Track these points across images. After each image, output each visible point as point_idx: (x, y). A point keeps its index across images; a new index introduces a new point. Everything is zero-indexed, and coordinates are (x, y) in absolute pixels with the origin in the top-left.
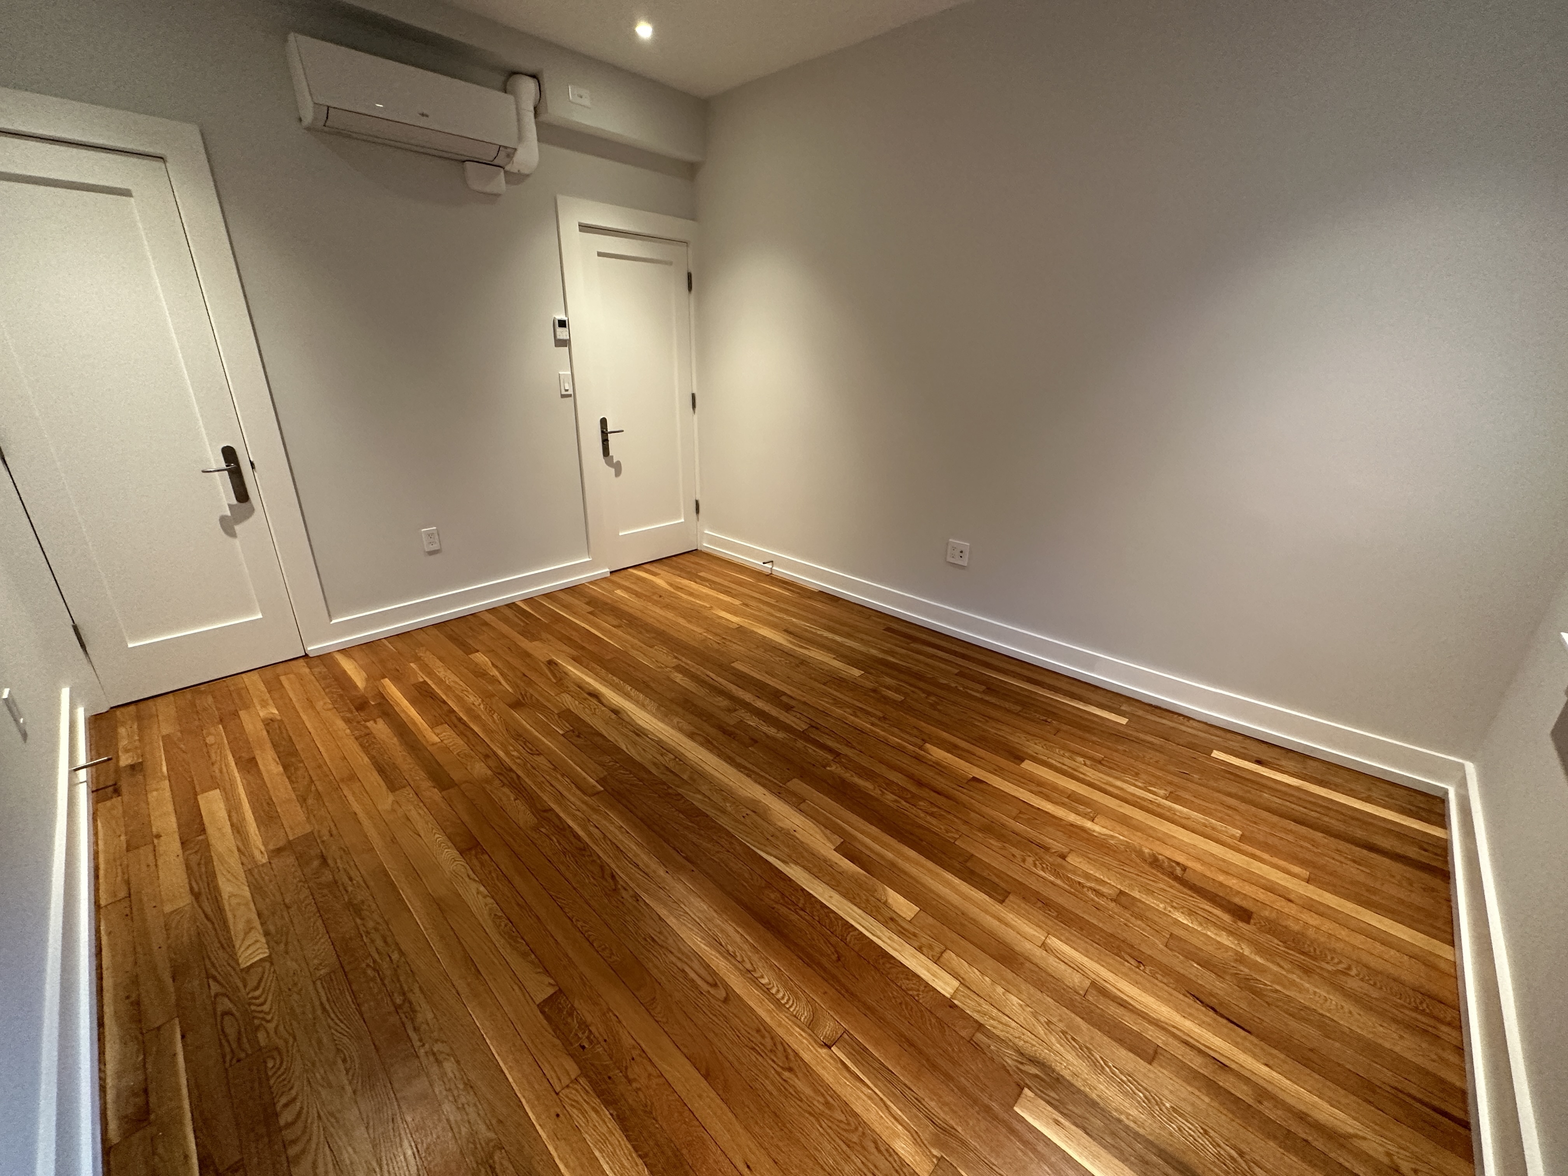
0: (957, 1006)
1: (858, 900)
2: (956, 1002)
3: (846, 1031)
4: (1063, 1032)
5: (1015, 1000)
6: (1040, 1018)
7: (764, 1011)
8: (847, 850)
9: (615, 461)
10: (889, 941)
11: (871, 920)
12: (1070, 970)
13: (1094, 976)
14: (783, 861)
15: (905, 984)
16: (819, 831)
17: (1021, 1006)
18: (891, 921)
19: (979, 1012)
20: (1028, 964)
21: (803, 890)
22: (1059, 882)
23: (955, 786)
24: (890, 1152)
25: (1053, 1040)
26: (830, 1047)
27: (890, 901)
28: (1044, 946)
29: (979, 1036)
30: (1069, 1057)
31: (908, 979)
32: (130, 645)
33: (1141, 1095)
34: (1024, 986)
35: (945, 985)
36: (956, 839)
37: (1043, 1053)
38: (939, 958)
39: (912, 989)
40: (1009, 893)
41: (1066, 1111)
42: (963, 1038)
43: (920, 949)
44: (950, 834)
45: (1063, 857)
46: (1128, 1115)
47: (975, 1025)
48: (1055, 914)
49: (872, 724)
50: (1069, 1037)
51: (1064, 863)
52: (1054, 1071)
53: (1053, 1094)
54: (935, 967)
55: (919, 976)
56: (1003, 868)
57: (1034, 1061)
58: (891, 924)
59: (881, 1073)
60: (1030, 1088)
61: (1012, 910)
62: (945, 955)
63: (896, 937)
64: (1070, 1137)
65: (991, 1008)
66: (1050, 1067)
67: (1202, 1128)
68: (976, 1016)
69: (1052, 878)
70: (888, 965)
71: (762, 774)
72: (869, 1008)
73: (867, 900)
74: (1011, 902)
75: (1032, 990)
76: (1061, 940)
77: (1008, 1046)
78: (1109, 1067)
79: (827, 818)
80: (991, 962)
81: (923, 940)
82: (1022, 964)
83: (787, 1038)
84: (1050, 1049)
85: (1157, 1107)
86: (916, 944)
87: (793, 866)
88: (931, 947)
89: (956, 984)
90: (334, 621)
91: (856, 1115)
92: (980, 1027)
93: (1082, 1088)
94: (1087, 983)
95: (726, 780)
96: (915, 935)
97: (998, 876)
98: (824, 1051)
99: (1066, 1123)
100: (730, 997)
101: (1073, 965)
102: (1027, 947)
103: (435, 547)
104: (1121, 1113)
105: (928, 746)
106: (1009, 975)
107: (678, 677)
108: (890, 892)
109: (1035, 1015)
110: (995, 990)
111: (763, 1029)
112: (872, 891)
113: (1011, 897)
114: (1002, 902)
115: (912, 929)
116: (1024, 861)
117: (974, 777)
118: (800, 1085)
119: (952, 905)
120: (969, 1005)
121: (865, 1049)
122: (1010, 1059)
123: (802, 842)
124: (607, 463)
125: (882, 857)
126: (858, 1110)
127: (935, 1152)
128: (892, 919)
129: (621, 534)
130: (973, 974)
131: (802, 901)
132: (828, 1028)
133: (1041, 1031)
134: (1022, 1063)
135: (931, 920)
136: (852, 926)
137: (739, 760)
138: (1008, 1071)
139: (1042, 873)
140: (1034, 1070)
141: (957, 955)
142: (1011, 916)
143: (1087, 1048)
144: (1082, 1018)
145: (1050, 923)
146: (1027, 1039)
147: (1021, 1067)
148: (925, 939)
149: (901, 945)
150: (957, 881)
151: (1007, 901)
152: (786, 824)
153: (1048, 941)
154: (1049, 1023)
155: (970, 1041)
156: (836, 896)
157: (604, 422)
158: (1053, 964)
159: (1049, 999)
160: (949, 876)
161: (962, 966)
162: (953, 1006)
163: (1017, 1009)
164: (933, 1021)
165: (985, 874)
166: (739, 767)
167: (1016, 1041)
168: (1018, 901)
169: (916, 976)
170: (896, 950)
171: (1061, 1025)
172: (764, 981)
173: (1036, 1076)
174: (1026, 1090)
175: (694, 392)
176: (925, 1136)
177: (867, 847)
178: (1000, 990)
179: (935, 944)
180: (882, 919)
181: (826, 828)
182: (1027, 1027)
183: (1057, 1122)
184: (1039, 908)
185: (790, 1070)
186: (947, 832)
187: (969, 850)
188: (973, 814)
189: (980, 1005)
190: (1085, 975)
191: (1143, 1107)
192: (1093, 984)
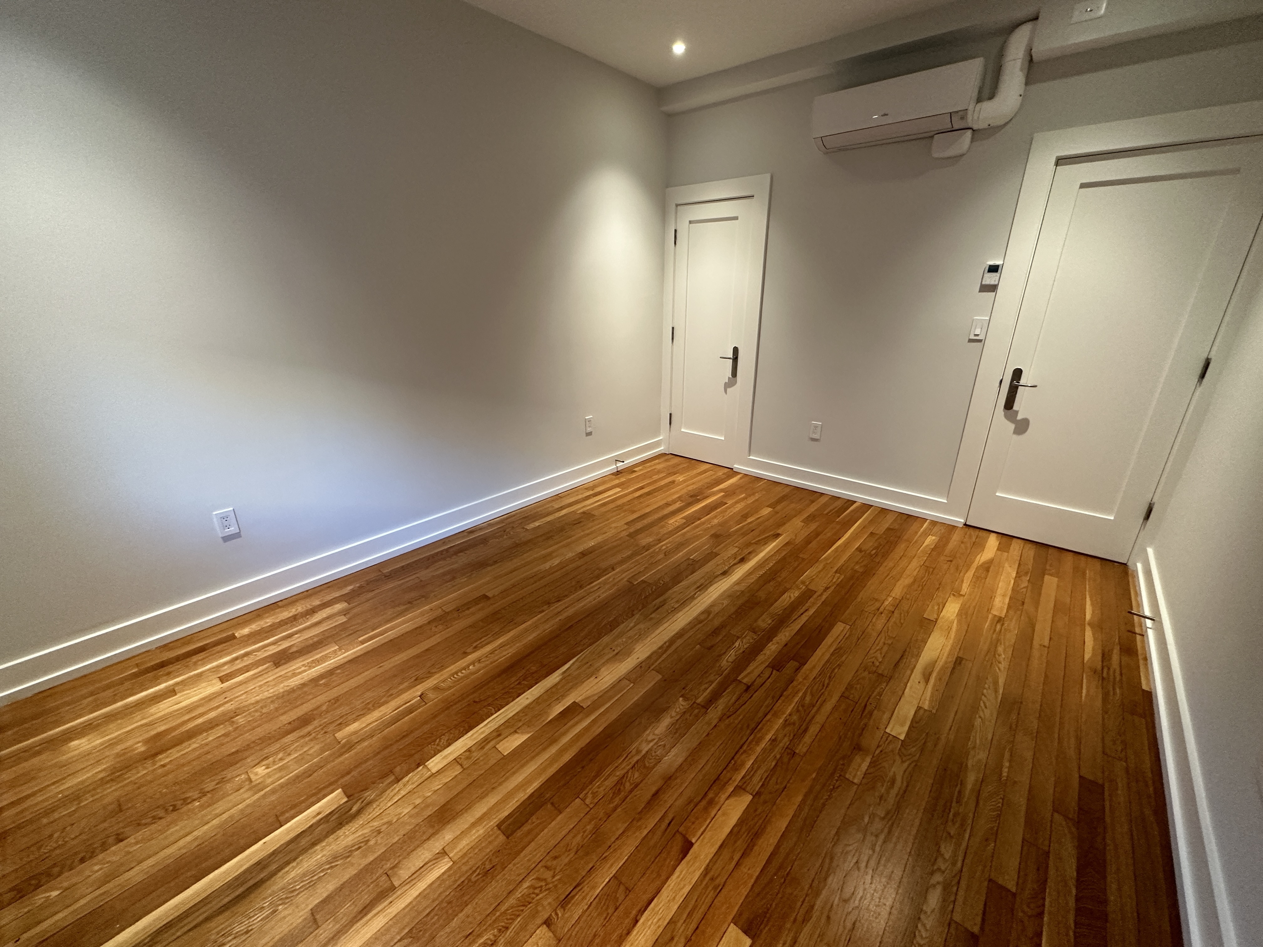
0: (418, 768)
1: (521, 715)
2: (421, 767)
3: (426, 704)
4: (368, 841)
5: (406, 811)
6: (385, 826)
7: (453, 668)
8: (573, 710)
9: (1019, 417)
10: (480, 731)
11: (502, 722)
12: (413, 870)
13: (399, 893)
14: (565, 672)
15: (445, 739)
16: (596, 692)
17: (400, 814)
18: (498, 734)
19: (408, 781)
20: (431, 831)
21: (536, 683)
22: (512, 901)
23: (670, 816)
24: (355, 720)
25: (365, 831)
26: (420, 696)
27: (517, 735)
28: (443, 853)
29: (392, 778)
30: (351, 838)
31: (448, 740)
32: (683, 430)
33: (298, 887)
34: (414, 821)
35: (435, 763)
36: (583, 800)
37: (360, 821)
38: (458, 762)
39: (440, 741)
40: (508, 838)
41: (322, 821)
42: (395, 767)
43: (469, 750)
44: (590, 795)
45: (548, 923)
46: (294, 868)
47: (400, 777)
48: (473, 878)
49: (773, 741)
50: (362, 845)
51: (539, 921)
52: (347, 823)
53: (335, 817)
54: (451, 758)
55: (448, 746)
56: (540, 839)
57: (359, 812)
58: (495, 734)
59: (396, 720)
60: (346, 802)
61: (486, 836)
62: (459, 767)
63: (482, 736)
64: (307, 820)
65: (407, 791)
66: (350, 821)
67: (251, 930)
68: (406, 779)
69: (518, 894)
70: (462, 729)
71: (665, 656)
72: (435, 716)
73: (520, 720)
74: (497, 837)
75: (409, 828)
76: (443, 874)
77: (377, 796)
78: (328, 869)
79: (611, 698)
80: (443, 801)
81: (475, 754)
82: (433, 827)
83: (433, 678)
84: (362, 826)
85: (284, 896)
86: (473, 749)
87: (561, 677)
88: (468, 758)
89: (434, 771)
90: (751, 457)
91: (379, 707)
92: (398, 780)
93: (327, 840)
94: (396, 884)
95: (653, 636)
96: (483, 748)
97: (529, 832)
98: (419, 693)
99: (314, 821)
100: (466, 654)
101: (415, 875)
102: (448, 835)
103: (816, 436)
104: (298, 864)
105: (747, 799)
106: (429, 812)
107: (793, 595)
108: (525, 737)
109: (390, 823)
110: (419, 797)
111: (442, 668)
112: (529, 724)
113: (502, 838)
114: (499, 826)
115: (487, 747)
116: (547, 868)
117: (692, 845)
118: (406, 684)
119: (504, 781)
120: (414, 778)
121: (412, 713)
122: (370, 795)
123: (584, 682)
124: (1006, 416)
125: (564, 734)
126: (381, 708)
127: (344, 741)
128: (499, 735)
129: (997, 494)
130: (436, 785)
131: (526, 683)
132: (431, 695)
133: (375, 824)
134: (362, 802)
135: (492, 762)
136: (499, 710)
137: (679, 642)
138: (363, 791)
139: (526, 885)
140: (355, 809)
141: (456, 776)
142: (481, 832)
143: (348, 857)
144: (370, 864)
145: (464, 868)
146: (376, 810)
147: (360, 801)
148: (476, 755)
149: (475, 739)
150: (530, 790)
151: (499, 832)
152: (604, 672)
153: (447, 859)
154: (379, 832)
155: (391, 772)
156: (528, 702)
157: (1018, 373)
158: (424, 854)
159: (397, 839)
160: (536, 785)
161: (446, 778)
162: (418, 765)
163: (399, 810)
164: (413, 752)
165: (534, 818)
166: (672, 641)
167: (377, 803)
168: (496, 843)
169: (449, 745)
170: (472, 735)
171: (372, 843)
172: (471, 667)
173: (351, 809)
174: (346, 799)
175: (1212, 355)
176: (353, 737)
177: (577, 723)
178: (418, 801)
179: (471, 762)
180: (501, 728)
181: (599, 697)
182: (384, 814)
183: (318, 814)
184: (484, 864)
185: (416, 680)
186: (593, 793)
187: (568, 810)
188: (622, 827)
189: (413, 784)
190: (404, 884)
191: (290, 884)
192: (393, 888)
